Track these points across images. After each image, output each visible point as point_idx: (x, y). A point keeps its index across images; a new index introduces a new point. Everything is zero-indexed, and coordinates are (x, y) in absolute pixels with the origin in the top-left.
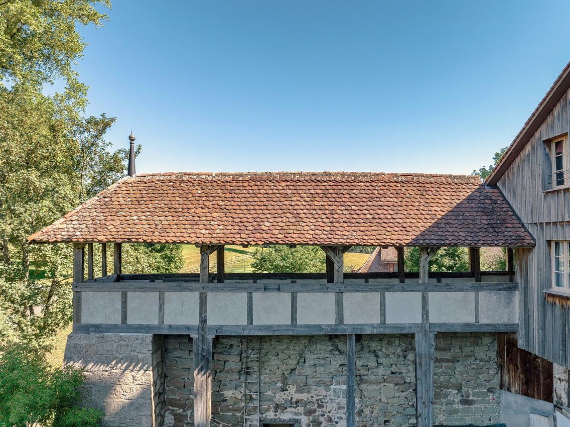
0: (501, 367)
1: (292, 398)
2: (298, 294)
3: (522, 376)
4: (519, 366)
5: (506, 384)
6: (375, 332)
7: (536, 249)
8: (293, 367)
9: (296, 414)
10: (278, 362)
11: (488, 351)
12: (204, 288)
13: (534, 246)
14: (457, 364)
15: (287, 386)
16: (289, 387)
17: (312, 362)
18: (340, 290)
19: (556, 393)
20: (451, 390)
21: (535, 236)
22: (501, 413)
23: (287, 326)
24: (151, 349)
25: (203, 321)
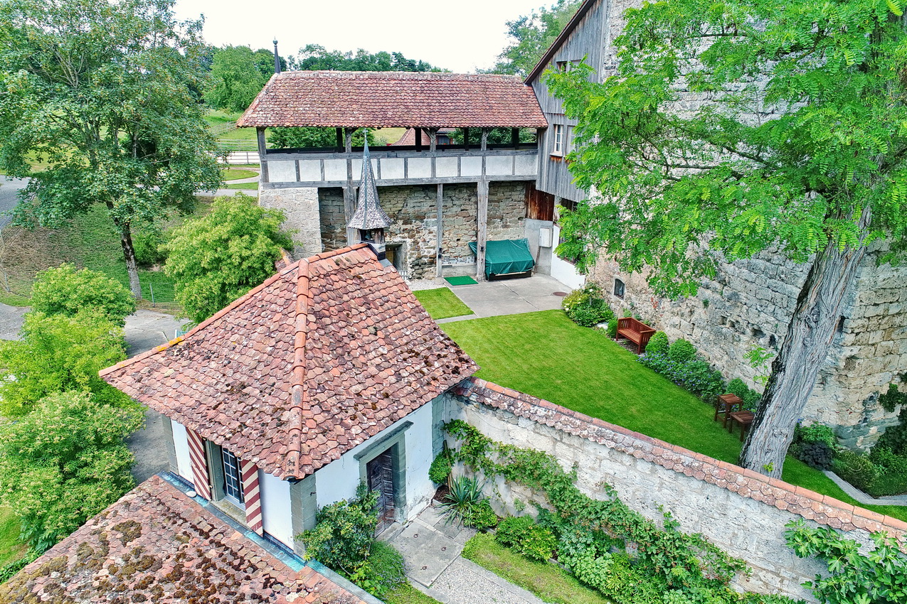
0: (526, 204)
1: (400, 228)
2: (409, 159)
3: (538, 208)
4: (537, 203)
5: (529, 214)
6: (455, 182)
7: (548, 130)
8: (400, 209)
9: (403, 238)
10: (391, 206)
11: (519, 195)
12: (349, 157)
14: (501, 203)
17: (412, 205)
18: (434, 156)
19: (555, 215)
20: (497, 219)
21: (548, 122)
22: (525, 232)
23: (402, 179)
24: (317, 197)
25: (350, 177)
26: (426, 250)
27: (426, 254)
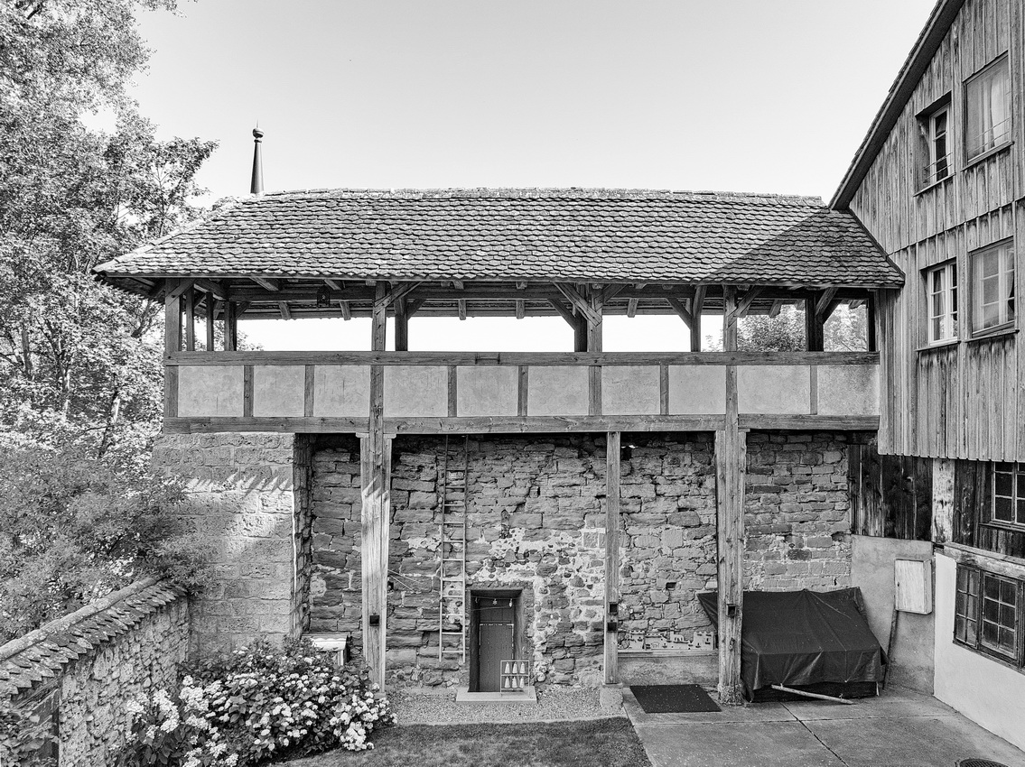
0: (853, 498)
1: (518, 548)
2: (530, 368)
3: (885, 507)
4: (881, 492)
5: (861, 524)
6: (653, 428)
7: (904, 291)
8: (520, 500)
9: (524, 574)
10: (497, 492)
11: (832, 471)
12: (378, 359)
13: (902, 285)
14: (783, 496)
15: (511, 530)
16: (513, 532)
17: (551, 493)
18: (596, 361)
19: (936, 525)
20: (773, 535)
21: (904, 270)
22: (852, 571)
23: (511, 418)
24: (292, 455)
25: (377, 411)
26: (584, 608)
27: (582, 618)
